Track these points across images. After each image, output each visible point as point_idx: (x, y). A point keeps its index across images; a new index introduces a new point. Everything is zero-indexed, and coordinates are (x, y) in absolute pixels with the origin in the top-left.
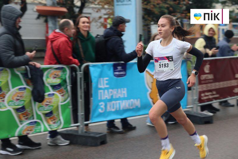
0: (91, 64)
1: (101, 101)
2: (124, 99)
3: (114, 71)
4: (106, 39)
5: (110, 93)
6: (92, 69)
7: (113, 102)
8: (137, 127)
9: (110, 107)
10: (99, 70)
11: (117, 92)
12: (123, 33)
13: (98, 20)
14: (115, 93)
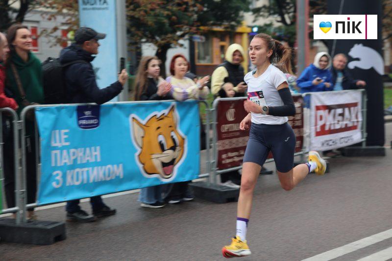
0: (37, 106)
1: (56, 168)
2: (96, 164)
3: (79, 119)
4: (65, 65)
5: (71, 154)
6: (39, 116)
7: (77, 170)
8: (118, 211)
9: (72, 178)
10: (52, 117)
11: (85, 153)
12: (93, 55)
13: (52, 33)
14: (81, 154)
